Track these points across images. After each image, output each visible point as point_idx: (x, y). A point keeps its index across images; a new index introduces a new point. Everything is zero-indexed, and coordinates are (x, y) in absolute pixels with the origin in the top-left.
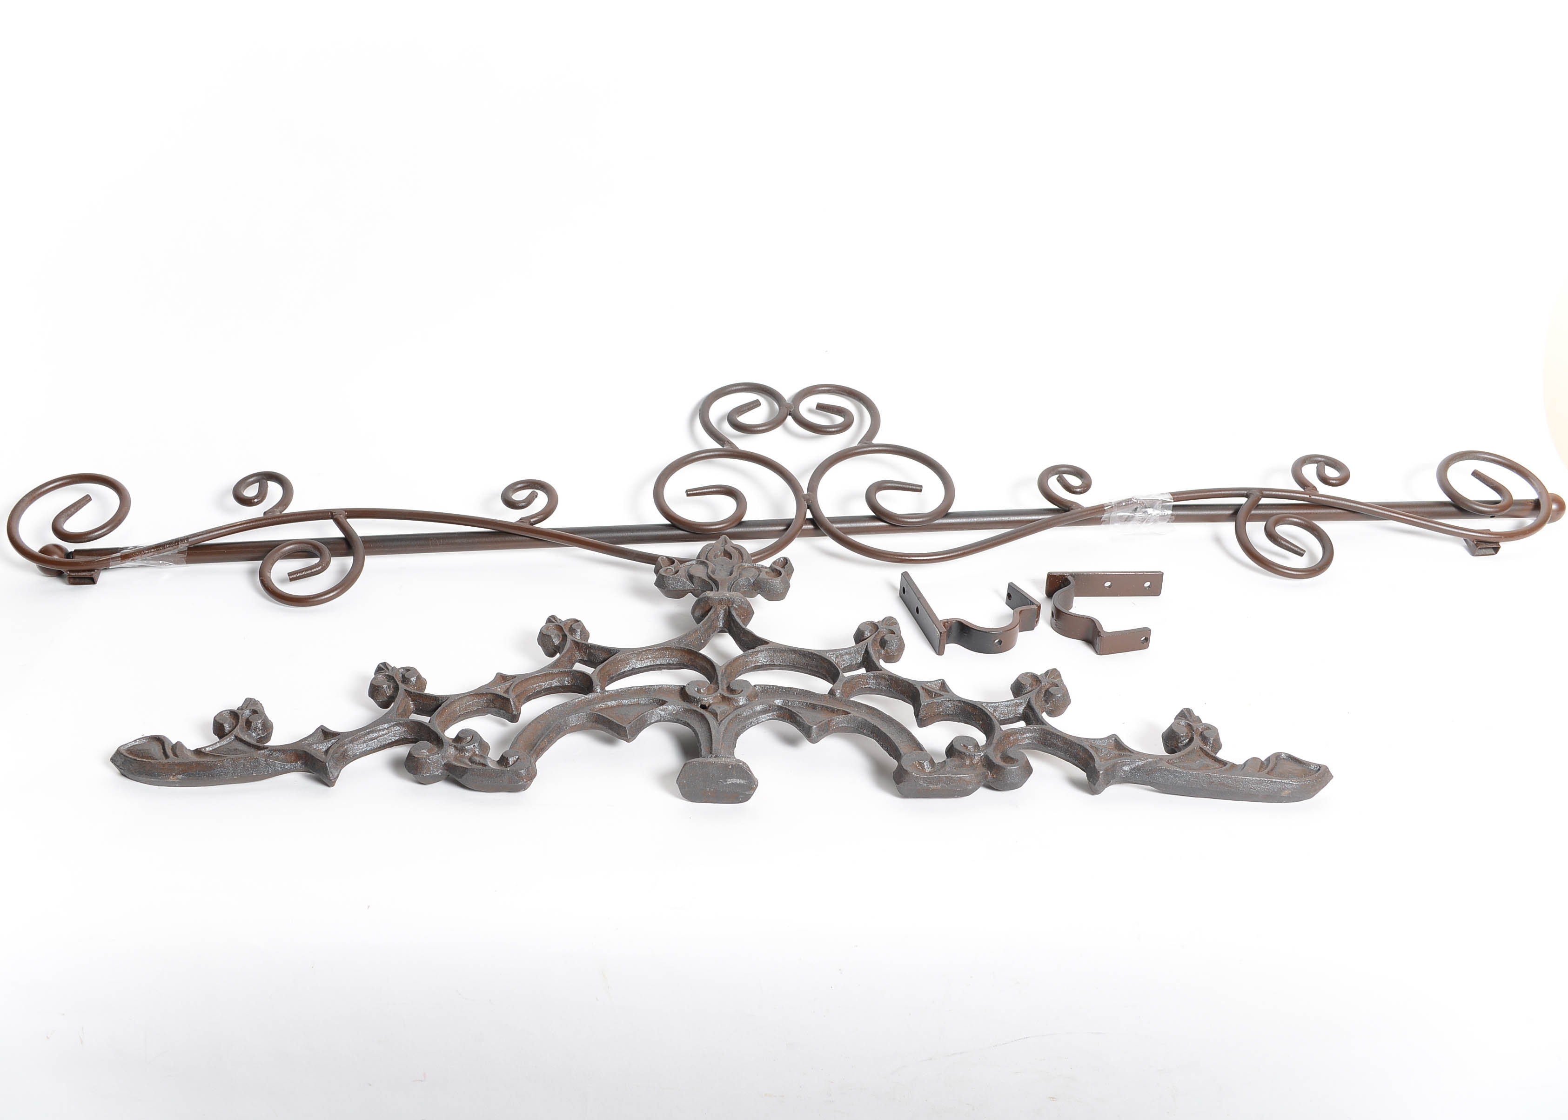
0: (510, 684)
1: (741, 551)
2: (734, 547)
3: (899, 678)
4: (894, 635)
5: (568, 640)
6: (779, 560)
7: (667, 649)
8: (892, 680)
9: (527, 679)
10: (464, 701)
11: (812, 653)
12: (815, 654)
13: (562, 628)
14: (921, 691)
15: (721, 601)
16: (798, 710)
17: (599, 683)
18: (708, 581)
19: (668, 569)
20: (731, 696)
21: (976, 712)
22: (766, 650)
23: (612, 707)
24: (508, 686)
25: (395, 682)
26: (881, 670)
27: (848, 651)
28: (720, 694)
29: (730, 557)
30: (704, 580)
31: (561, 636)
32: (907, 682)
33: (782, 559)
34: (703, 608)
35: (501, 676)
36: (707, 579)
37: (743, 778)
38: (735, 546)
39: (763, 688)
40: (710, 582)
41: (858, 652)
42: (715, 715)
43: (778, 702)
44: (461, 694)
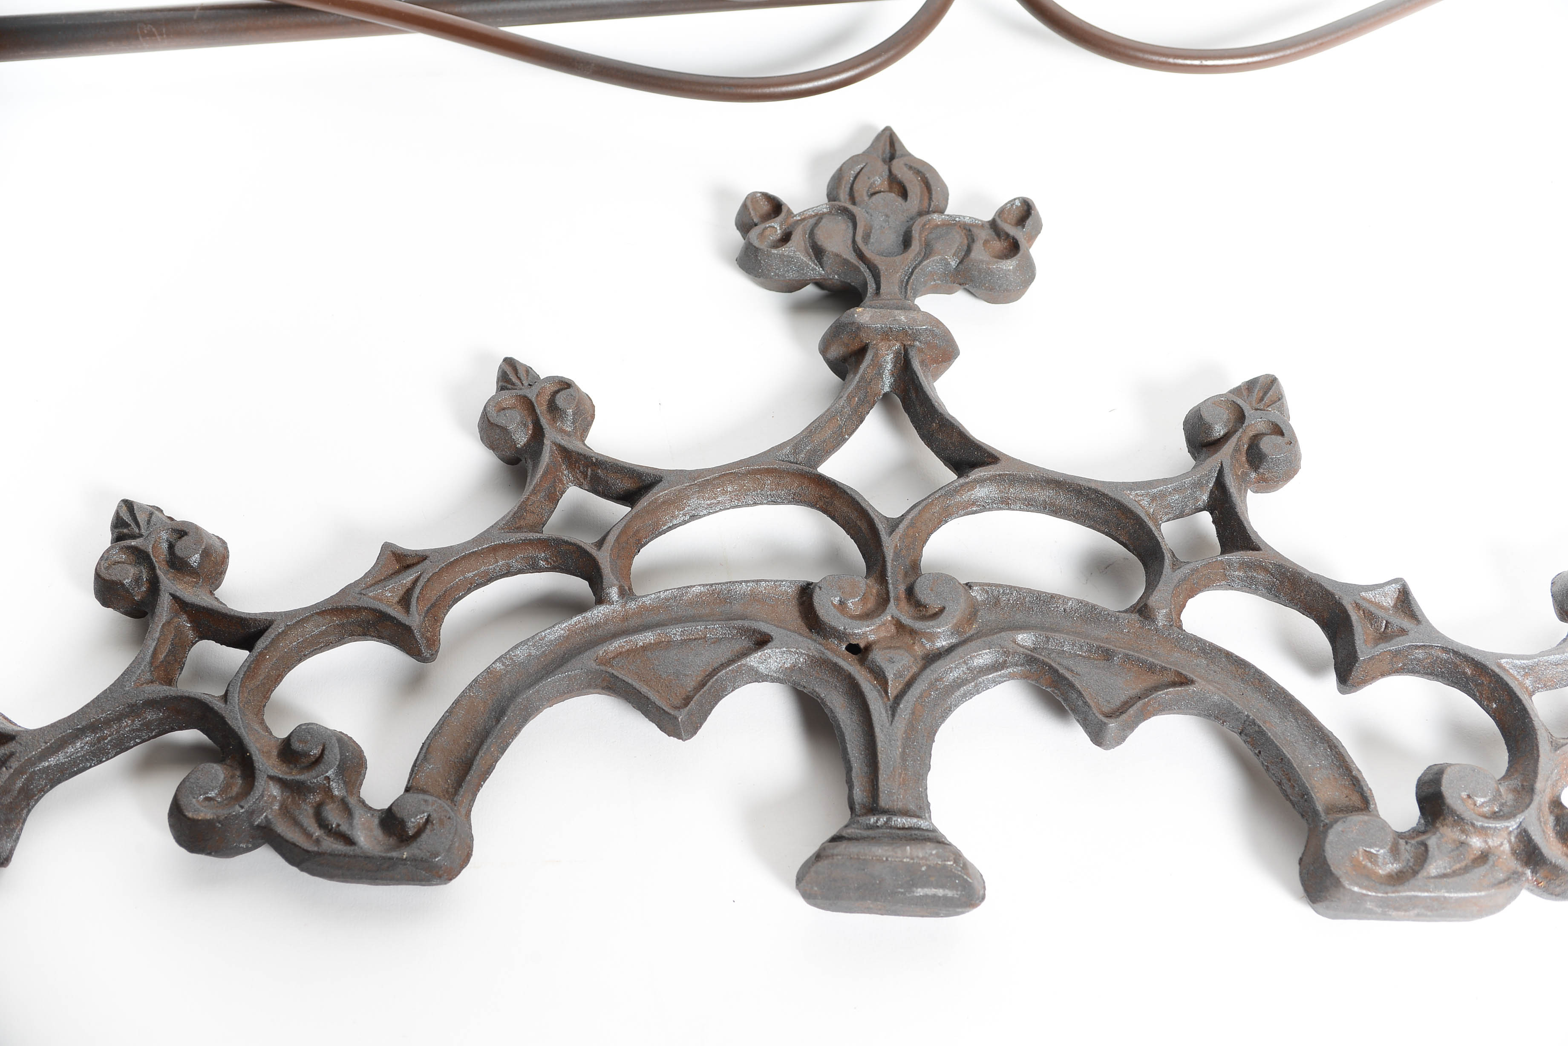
0: (412, 578)
1: (926, 178)
2: (911, 168)
3: (1301, 575)
4: (1279, 438)
5: (547, 442)
6: (1012, 205)
7: (769, 471)
8: (1283, 574)
9: (452, 563)
10: (309, 626)
11: (1096, 491)
12: (1104, 495)
13: (533, 406)
14: (1355, 616)
15: (887, 334)
16: (1070, 663)
17: (616, 582)
18: (857, 264)
19: (766, 228)
20: (918, 625)
21: (1485, 680)
22: (992, 479)
23: (644, 648)
24: (408, 585)
25: (152, 568)
26: (1256, 548)
27: (1176, 484)
28: (892, 617)
29: (904, 194)
30: (846, 262)
31: (531, 427)
32: (1321, 586)
33: (1018, 203)
34: (847, 345)
35: (394, 554)
36: (853, 258)
37: (953, 887)
38: (914, 165)
39: (987, 592)
40: (863, 268)
41: (1198, 485)
42: (880, 677)
43: (1025, 639)
44: (296, 612)
